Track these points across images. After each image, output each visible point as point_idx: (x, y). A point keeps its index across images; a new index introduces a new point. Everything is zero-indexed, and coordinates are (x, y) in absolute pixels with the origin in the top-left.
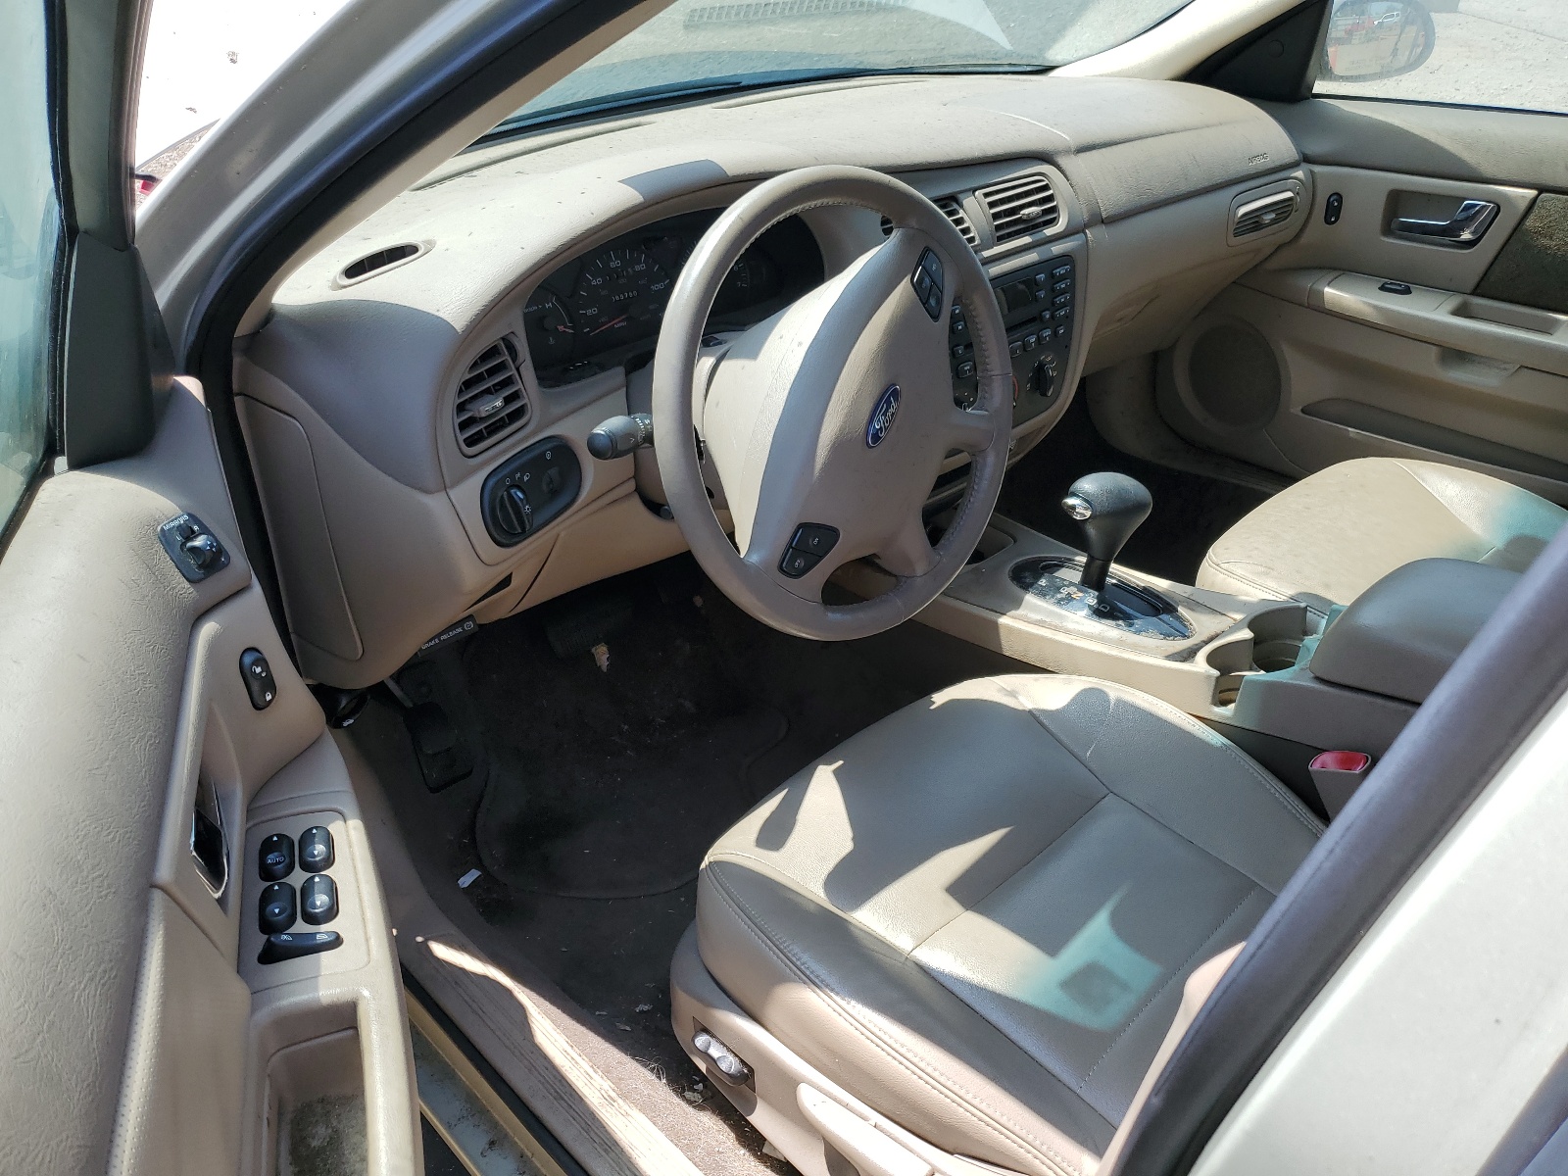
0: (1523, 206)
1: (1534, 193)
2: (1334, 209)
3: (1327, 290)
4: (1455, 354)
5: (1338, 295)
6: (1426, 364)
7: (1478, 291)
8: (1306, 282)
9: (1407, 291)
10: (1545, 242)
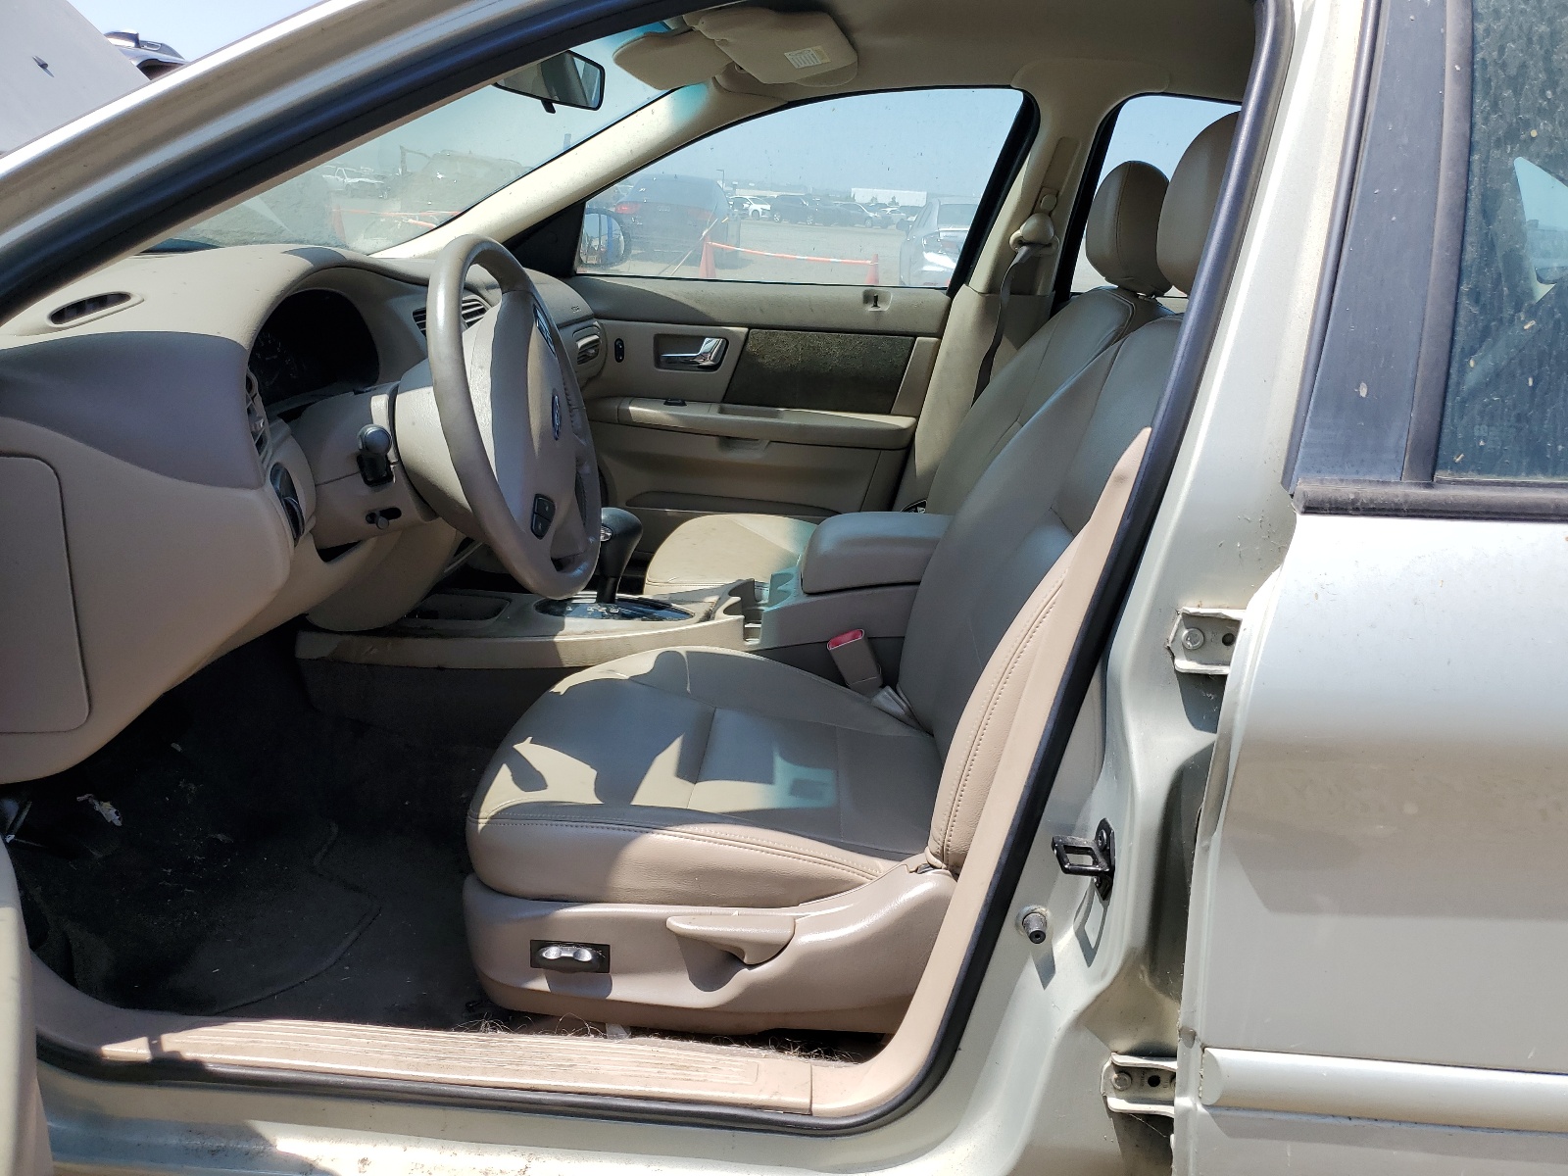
0: (743, 338)
1: (745, 330)
2: (620, 352)
3: (631, 408)
4: (727, 441)
5: (638, 410)
6: (710, 451)
7: (725, 400)
8: (614, 405)
9: (683, 404)
10: (760, 360)
